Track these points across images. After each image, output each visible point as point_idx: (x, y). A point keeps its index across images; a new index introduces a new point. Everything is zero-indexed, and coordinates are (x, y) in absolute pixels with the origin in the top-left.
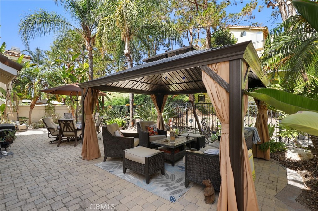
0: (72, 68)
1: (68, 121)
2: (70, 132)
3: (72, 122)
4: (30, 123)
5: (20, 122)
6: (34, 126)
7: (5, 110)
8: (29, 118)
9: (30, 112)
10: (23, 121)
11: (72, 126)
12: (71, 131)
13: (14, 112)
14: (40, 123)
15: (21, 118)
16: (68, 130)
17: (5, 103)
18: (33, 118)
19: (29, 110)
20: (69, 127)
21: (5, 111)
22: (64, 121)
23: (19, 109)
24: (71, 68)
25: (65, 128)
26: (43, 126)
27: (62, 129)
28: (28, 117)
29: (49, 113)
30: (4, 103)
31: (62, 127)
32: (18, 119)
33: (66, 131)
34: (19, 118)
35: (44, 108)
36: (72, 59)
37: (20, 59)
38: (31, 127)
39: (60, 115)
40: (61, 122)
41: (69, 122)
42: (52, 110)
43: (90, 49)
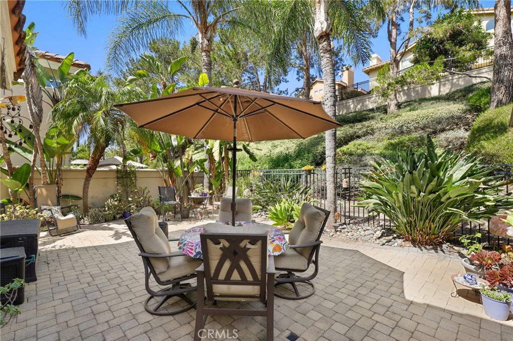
0: (171, 88)
1: (242, 238)
2: (244, 281)
3: (259, 243)
4: (86, 210)
5: (62, 208)
6: (92, 217)
7: (32, 179)
8: (83, 196)
9: (85, 184)
10: (69, 207)
11: (256, 262)
12: (249, 277)
13: (52, 183)
14: (107, 209)
15: (66, 196)
16: (236, 276)
17: (32, 164)
18: (92, 198)
19: (84, 180)
20: (243, 265)
21: (30, 182)
22: (228, 237)
23: (64, 176)
24: (169, 88)
25: (227, 265)
26: (112, 217)
27: (213, 272)
28: (80, 194)
29: (125, 186)
30: (28, 162)
31: (214, 264)
32: (58, 201)
33: (228, 281)
34: (61, 198)
35: (115, 175)
36: (171, 69)
37: (66, 64)
38: (86, 221)
39: (146, 191)
40: (210, 243)
41: (245, 243)
42: (131, 180)
43: (207, 48)
